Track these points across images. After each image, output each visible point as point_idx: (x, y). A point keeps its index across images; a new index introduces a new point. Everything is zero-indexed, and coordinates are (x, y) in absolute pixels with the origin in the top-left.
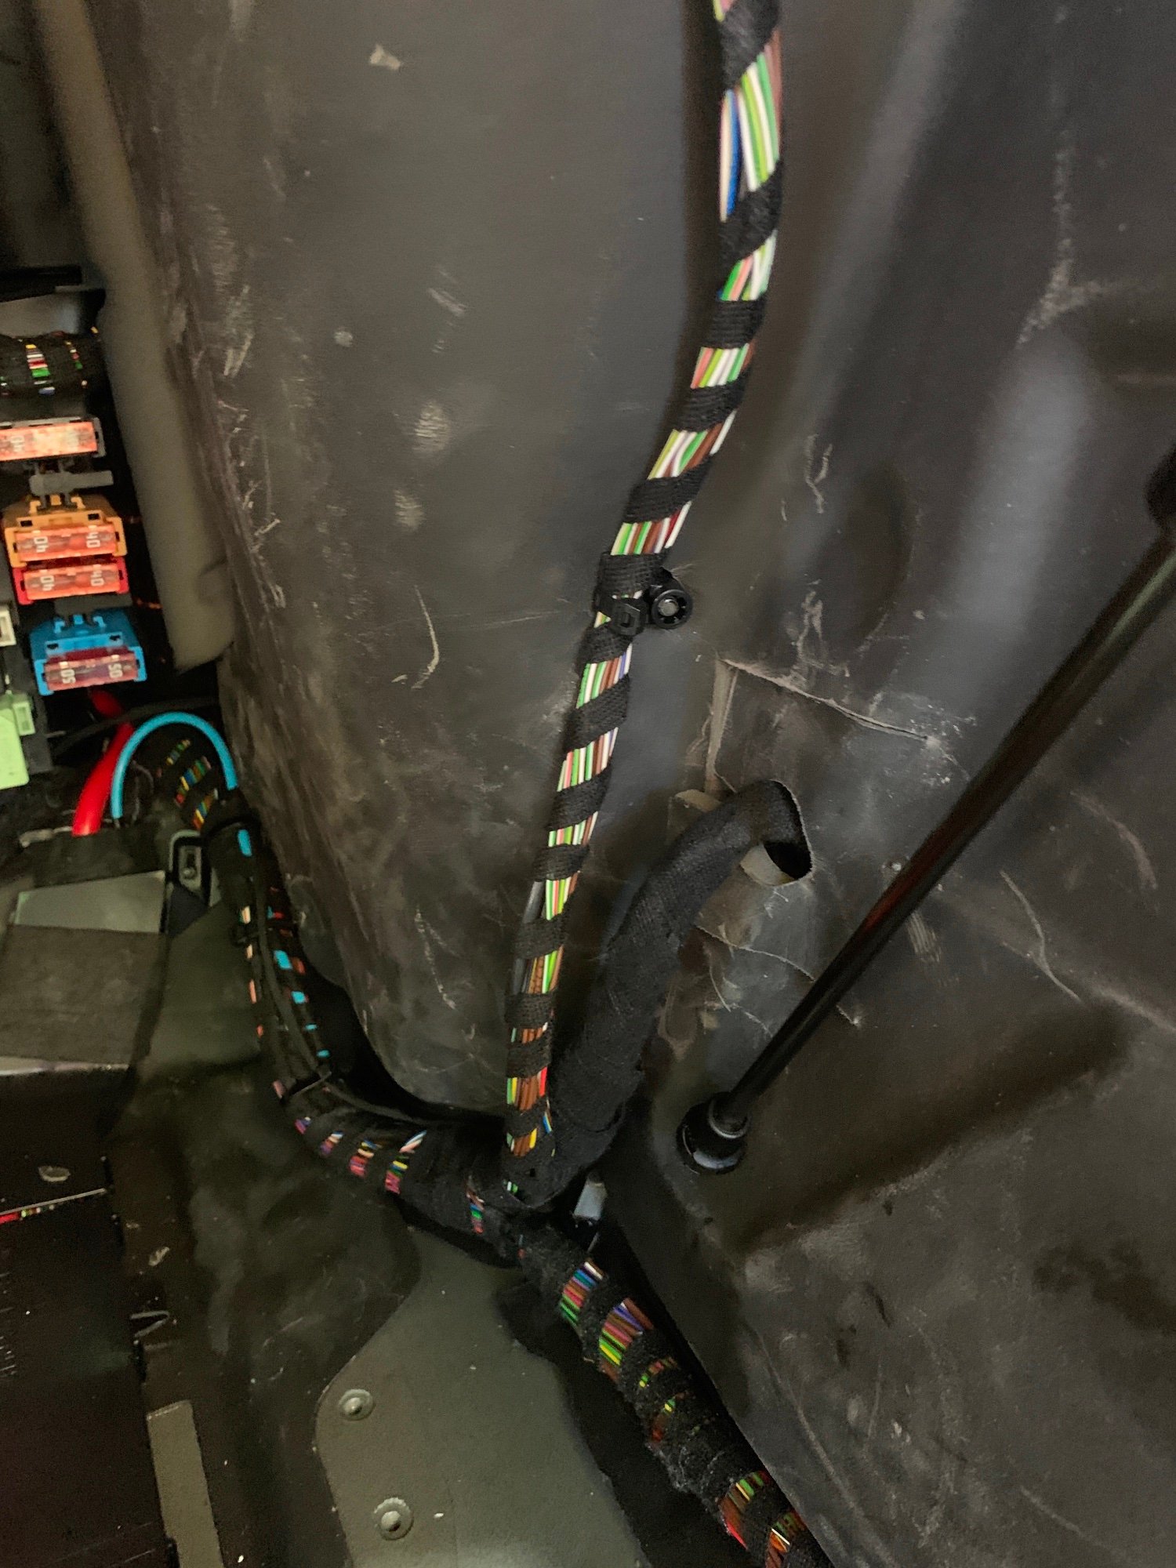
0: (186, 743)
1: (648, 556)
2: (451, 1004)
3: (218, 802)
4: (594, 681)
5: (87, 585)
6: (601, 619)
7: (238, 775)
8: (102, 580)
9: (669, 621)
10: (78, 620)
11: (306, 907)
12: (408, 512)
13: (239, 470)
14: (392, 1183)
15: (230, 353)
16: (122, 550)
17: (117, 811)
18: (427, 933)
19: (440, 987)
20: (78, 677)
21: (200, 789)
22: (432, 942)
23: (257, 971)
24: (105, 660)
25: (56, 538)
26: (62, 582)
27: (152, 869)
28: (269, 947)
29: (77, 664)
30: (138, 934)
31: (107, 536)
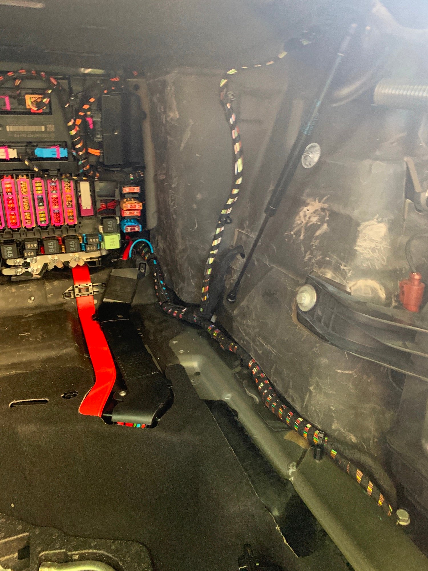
0: (143, 245)
1: (226, 214)
2: (193, 284)
3: (150, 255)
4: (218, 231)
5: (134, 214)
6: (219, 222)
7: (154, 250)
8: (136, 213)
9: (229, 223)
10: (129, 220)
11: (166, 273)
12: (195, 207)
13: (171, 199)
14: (181, 316)
15: (173, 185)
16: (141, 208)
17: (130, 256)
19: (192, 281)
20: (131, 230)
21: (146, 253)
22: (191, 272)
23: (157, 284)
24: (135, 227)
25: (131, 206)
26: (130, 213)
27: (136, 267)
28: (159, 280)
29: (130, 227)
30: (133, 279)
31: (139, 206)
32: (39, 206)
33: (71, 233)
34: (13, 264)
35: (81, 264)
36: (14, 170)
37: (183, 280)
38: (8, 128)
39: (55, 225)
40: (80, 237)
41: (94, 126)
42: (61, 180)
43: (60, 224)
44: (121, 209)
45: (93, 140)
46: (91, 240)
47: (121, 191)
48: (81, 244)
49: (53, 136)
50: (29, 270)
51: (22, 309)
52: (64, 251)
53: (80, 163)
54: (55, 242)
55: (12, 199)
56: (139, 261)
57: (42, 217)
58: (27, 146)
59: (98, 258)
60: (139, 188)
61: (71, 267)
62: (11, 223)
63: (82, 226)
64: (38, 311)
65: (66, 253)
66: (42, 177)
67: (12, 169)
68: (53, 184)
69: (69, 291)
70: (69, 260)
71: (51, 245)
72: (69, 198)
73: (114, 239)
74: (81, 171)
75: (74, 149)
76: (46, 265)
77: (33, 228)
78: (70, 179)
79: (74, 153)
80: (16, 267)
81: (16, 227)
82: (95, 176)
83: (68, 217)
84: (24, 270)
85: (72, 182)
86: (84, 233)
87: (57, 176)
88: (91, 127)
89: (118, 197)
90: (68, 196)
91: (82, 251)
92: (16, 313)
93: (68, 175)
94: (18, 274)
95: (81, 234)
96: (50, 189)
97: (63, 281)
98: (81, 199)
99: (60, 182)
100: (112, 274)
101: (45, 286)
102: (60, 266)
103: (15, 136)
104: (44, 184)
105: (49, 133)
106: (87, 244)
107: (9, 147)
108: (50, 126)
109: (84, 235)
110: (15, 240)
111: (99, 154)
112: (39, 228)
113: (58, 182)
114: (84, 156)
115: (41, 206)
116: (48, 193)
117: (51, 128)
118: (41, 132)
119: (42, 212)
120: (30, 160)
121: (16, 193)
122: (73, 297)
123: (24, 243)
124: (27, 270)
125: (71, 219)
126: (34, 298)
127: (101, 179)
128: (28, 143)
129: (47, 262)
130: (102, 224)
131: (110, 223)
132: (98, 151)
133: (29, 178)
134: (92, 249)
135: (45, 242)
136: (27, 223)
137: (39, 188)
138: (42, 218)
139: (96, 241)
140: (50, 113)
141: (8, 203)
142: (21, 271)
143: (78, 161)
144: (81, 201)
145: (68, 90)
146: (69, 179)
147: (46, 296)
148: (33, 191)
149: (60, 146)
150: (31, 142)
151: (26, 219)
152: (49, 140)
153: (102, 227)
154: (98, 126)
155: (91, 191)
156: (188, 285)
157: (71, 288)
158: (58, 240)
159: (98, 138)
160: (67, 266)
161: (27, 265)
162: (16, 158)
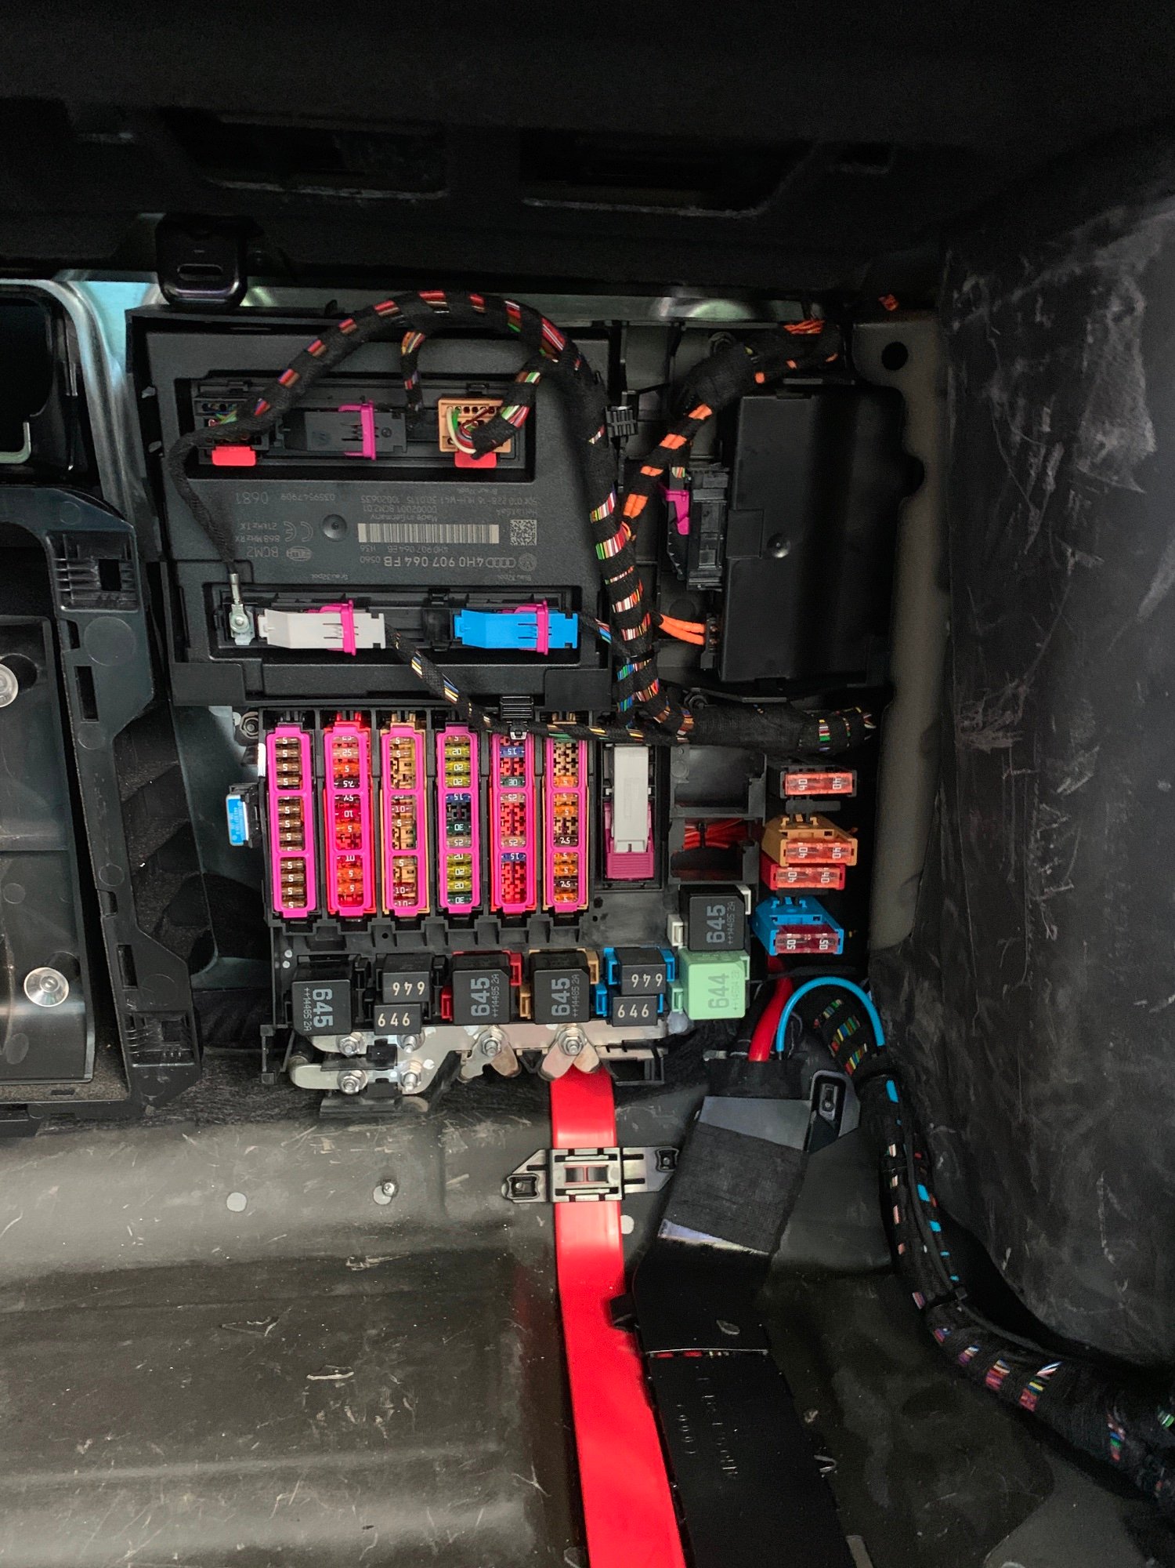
0: (838, 1002)
2: (1110, 1257)
3: (869, 1054)
5: (817, 881)
7: (888, 1036)
8: (828, 880)
10: (792, 905)
11: (945, 1154)
13: (1044, 848)
14: (1027, 1401)
15: (1068, 781)
16: (853, 861)
17: (780, 1048)
18: (1105, 1195)
19: (1104, 1242)
20: (798, 946)
21: (853, 1042)
22: (1107, 1203)
23: (904, 1198)
24: (818, 936)
25: (813, 849)
26: (801, 877)
27: (800, 1098)
28: (911, 1180)
29: (798, 936)
30: (788, 1148)
31: (845, 851)
32: (452, 833)
33: (562, 941)
34: (334, 1050)
35: (588, 1064)
36: (371, 694)
37: (1056, 1224)
38: (363, 533)
39: (504, 911)
40: (593, 962)
41: (695, 524)
42: (543, 737)
43: (520, 908)
44: (767, 862)
45: (685, 582)
46: (635, 979)
47: (773, 785)
48: (593, 988)
49: (530, 562)
50: (392, 1075)
51: (348, 1230)
52: (526, 1014)
53: (623, 673)
54: (496, 975)
55: (355, 806)
56: (815, 1068)
57: (458, 878)
58: (426, 603)
59: (653, 1045)
60: (849, 776)
61: (546, 1075)
62: (340, 896)
63: (604, 917)
64: (402, 1247)
65: (532, 1021)
66: (474, 727)
67: (364, 692)
68: (511, 752)
69: (529, 1168)
70: (543, 1045)
71: (481, 988)
72: (566, 809)
73: (723, 977)
74: (626, 705)
75: (606, 614)
76: (453, 1061)
77: (421, 917)
78: (578, 736)
79: (606, 634)
80: (344, 1061)
81: (359, 911)
82: (680, 726)
83: (558, 880)
84: (371, 1076)
85: (583, 746)
86: (610, 944)
87: (530, 721)
88: (683, 528)
89: (756, 809)
90: (565, 798)
91: (593, 1016)
92: (321, 1246)
93: (572, 720)
94: (348, 1090)
95: (596, 947)
96: (500, 770)
97: (511, 1122)
98: (612, 811)
99: (539, 747)
100: (703, 1117)
101: (444, 1139)
102: (507, 1067)
103: (388, 562)
104: (479, 750)
105: (518, 551)
106: (617, 990)
107: (362, 605)
108: (522, 524)
109: (608, 950)
110: (351, 958)
111: (699, 640)
112: (441, 920)
113: (530, 746)
114: (641, 648)
115: (459, 834)
116: (489, 785)
117: (525, 531)
118: (486, 549)
119: (458, 858)
120: (432, 657)
121: (374, 782)
122: (541, 1198)
123: (380, 974)
124: (382, 1075)
125: (565, 891)
126: (397, 1188)
127: (694, 739)
128: (432, 589)
129: (462, 1047)
130: (683, 912)
131: (716, 913)
132: (699, 628)
133: (425, 727)
134: (634, 1013)
135: (457, 976)
136: (400, 897)
137: (459, 767)
138: (459, 883)
139: (653, 982)
140: (529, 473)
141: (340, 817)
142: (358, 1079)
143: (619, 663)
144: (612, 819)
145: (605, 376)
146: (574, 736)
147: (442, 1183)
148: (436, 776)
149: (552, 604)
150: (446, 590)
151: (400, 884)
152: (511, 579)
153: (681, 924)
154: (710, 525)
155: (651, 781)
156: (1078, 1256)
157: (537, 1159)
158: (508, 970)
159: (705, 574)
160: (531, 1071)
161: (384, 1055)
162: (383, 646)
